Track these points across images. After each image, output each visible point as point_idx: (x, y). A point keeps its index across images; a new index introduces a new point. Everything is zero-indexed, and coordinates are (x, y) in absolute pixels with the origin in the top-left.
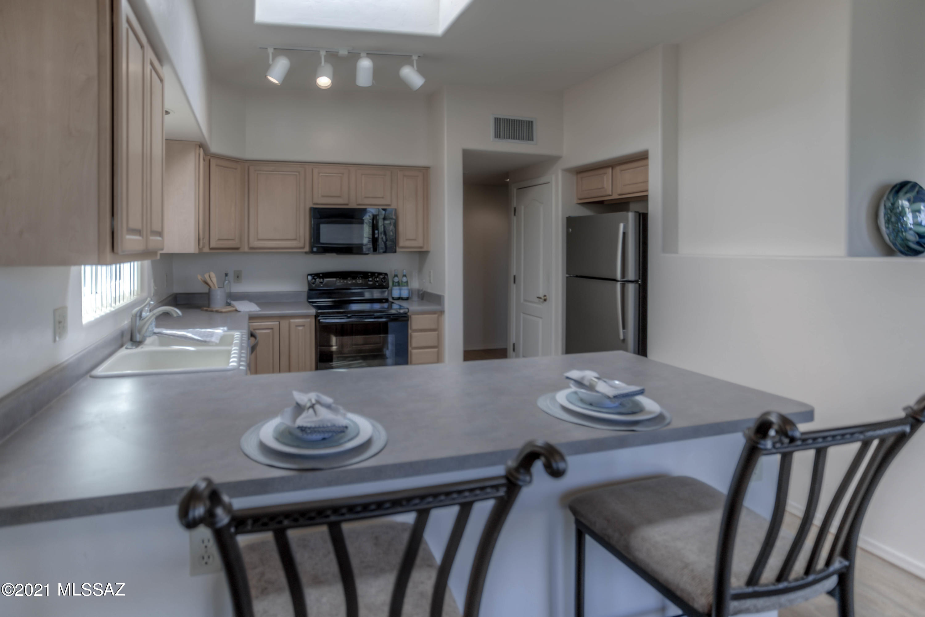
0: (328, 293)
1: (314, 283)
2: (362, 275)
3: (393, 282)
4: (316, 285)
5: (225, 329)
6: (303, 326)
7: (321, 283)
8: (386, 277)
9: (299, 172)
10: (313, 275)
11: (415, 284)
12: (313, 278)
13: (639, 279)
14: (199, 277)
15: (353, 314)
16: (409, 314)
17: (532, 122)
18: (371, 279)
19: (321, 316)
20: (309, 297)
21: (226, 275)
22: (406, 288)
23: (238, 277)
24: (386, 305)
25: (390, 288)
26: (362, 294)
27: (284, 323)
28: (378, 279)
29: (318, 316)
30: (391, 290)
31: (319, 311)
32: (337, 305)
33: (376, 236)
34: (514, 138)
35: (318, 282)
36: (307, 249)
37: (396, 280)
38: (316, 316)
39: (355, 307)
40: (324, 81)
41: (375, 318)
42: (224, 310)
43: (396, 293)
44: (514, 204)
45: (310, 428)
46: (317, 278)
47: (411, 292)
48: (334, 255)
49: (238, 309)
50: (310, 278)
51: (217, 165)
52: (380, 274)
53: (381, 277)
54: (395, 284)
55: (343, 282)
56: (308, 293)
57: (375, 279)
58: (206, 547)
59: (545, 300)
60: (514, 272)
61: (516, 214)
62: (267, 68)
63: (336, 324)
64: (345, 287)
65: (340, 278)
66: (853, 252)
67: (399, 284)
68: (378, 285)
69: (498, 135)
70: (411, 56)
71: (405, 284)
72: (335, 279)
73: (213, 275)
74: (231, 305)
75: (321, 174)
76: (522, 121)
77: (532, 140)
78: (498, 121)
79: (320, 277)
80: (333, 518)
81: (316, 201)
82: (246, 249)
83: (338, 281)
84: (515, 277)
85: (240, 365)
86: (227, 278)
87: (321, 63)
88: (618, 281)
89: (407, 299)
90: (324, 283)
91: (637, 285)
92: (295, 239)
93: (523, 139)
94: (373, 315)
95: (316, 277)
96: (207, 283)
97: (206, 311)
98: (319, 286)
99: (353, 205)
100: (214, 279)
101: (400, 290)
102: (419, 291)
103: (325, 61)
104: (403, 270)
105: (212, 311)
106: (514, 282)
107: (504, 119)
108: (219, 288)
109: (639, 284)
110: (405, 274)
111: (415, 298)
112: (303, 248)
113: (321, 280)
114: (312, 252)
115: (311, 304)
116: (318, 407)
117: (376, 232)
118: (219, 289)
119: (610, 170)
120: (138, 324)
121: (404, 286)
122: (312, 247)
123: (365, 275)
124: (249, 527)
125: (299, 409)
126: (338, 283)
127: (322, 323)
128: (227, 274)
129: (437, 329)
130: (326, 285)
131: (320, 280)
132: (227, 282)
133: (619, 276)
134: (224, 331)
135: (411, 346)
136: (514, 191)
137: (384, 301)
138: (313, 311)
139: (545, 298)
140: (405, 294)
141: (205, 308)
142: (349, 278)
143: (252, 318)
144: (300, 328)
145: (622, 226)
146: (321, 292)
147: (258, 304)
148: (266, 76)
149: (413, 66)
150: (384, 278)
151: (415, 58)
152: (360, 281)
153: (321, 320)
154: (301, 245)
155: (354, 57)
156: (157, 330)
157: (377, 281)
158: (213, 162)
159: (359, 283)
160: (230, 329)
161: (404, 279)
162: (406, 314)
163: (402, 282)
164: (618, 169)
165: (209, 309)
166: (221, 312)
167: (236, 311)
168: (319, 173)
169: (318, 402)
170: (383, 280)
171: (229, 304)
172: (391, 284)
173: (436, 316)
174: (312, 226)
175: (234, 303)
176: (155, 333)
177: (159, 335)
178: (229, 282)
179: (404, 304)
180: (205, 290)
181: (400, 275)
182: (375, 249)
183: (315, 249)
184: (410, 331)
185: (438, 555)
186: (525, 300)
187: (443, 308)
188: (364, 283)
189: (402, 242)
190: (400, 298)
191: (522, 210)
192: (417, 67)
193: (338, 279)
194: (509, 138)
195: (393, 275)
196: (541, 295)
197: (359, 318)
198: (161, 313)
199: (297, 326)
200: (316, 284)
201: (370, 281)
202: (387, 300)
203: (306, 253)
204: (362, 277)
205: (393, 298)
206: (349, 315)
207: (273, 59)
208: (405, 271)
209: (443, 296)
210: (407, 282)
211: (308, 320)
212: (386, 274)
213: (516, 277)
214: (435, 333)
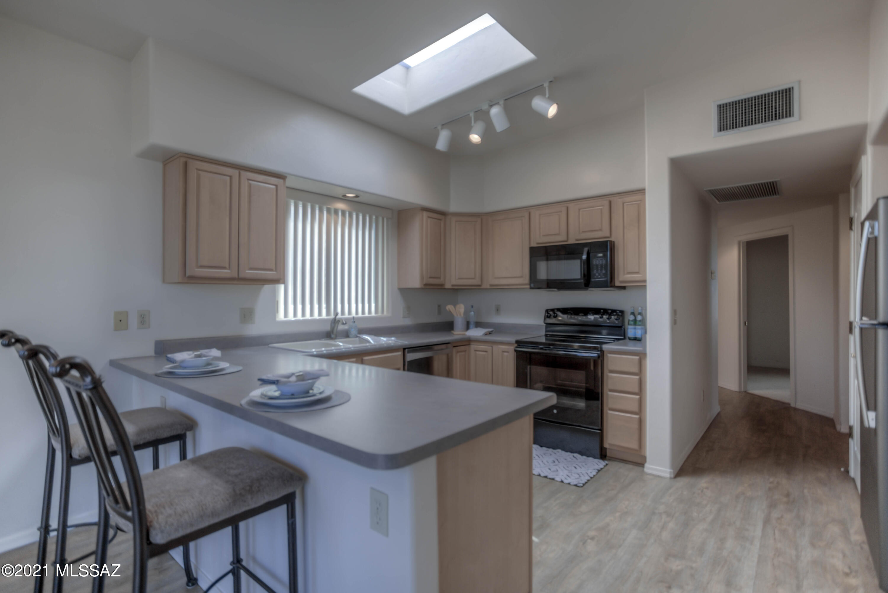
2: (594, 312)
3: (629, 320)
6: (508, 352)
8: (623, 314)
16: (604, 352)
23: (498, 310)
25: (624, 327)
27: (495, 349)
33: (590, 270)
34: (754, 123)
36: (529, 285)
37: (631, 318)
38: (515, 345)
40: (475, 138)
43: (631, 332)
51: (457, 221)
52: (614, 311)
55: (574, 317)
67: (634, 323)
69: (723, 127)
70: (543, 85)
71: (640, 323)
73: (462, 306)
76: (768, 94)
77: (792, 116)
78: (722, 108)
81: (537, 241)
82: (488, 286)
83: (569, 317)
89: (640, 340)
92: (522, 277)
93: (772, 120)
99: (570, 241)
101: (635, 329)
103: (475, 120)
107: (733, 103)
110: (640, 311)
112: (526, 284)
114: (532, 288)
117: (591, 267)
121: (638, 325)
122: (532, 282)
123: (597, 312)
129: (639, 374)
138: (514, 340)
140: (639, 334)
143: (472, 341)
148: (435, 147)
149: (544, 95)
151: (546, 85)
154: (524, 281)
158: (454, 219)
161: (639, 318)
163: (637, 320)
168: (540, 215)
170: (620, 318)
172: (627, 323)
173: (637, 358)
174: (531, 264)
181: (636, 313)
182: (588, 284)
184: (605, 371)
187: (645, 350)
189: (620, 277)
190: (636, 339)
194: (743, 126)
195: (630, 314)
199: (503, 352)
205: (629, 338)
206: (541, 347)
211: (511, 347)
212: (621, 312)
214: (637, 377)
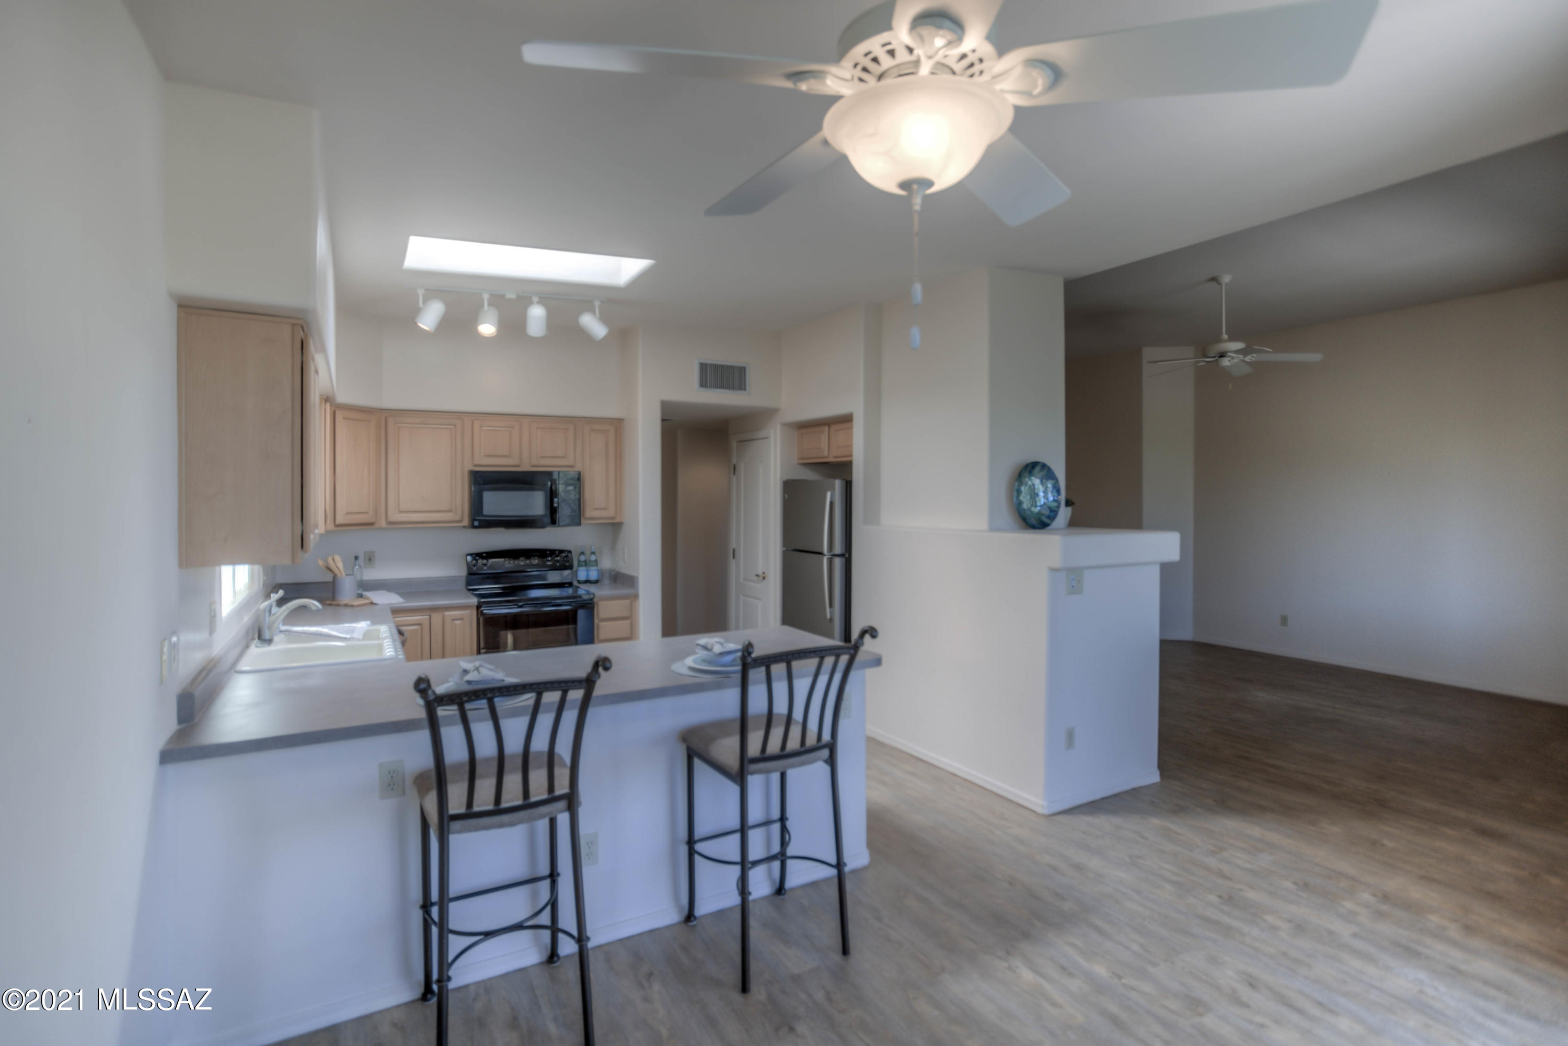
0: (495, 578)
1: (474, 566)
2: (538, 554)
3: (579, 561)
4: (477, 569)
5: (369, 622)
6: (462, 619)
7: (485, 565)
8: (569, 555)
9: (455, 426)
10: (474, 556)
11: (606, 563)
12: (474, 559)
13: (846, 552)
14: (321, 563)
15: (526, 603)
16: (595, 600)
17: (745, 368)
18: (549, 559)
19: (484, 606)
20: (468, 583)
21: (356, 558)
22: (594, 568)
23: (370, 560)
24: (570, 591)
25: (574, 569)
26: (544, 578)
27: (437, 618)
28: (559, 558)
29: (481, 607)
30: (577, 571)
31: (482, 600)
32: (509, 591)
33: (555, 505)
34: (722, 387)
35: (481, 564)
36: (466, 522)
37: (582, 558)
38: (478, 607)
39: (535, 593)
40: (487, 329)
41: (553, 606)
42: (355, 603)
43: (582, 575)
44: (734, 461)
45: (475, 681)
46: (479, 559)
47: (601, 573)
48: (502, 530)
49: (375, 601)
50: (469, 558)
51: (344, 418)
52: (561, 551)
53: (563, 555)
54: (581, 563)
55: (514, 563)
56: (467, 577)
57: (556, 559)
58: (392, 777)
59: (764, 578)
60: (733, 544)
61: (736, 472)
62: (416, 312)
63: (506, 615)
64: (516, 569)
65: (509, 558)
66: (993, 528)
67: (586, 564)
68: (558, 566)
69: (703, 384)
70: (592, 304)
71: (594, 564)
72: (502, 560)
73: (337, 558)
74: (363, 596)
75: (484, 428)
76: (733, 367)
77: (745, 390)
78: (703, 367)
79: (483, 558)
80: (489, 695)
81: (476, 462)
82: (383, 524)
83: (507, 562)
84: (734, 550)
85: (397, 655)
86: (357, 562)
87: (483, 306)
88: (824, 555)
89: (596, 582)
90: (488, 565)
91: (844, 559)
92: (450, 511)
93: (733, 389)
94: (550, 603)
95: (477, 558)
96: (330, 570)
97: (330, 605)
98: (483, 569)
99: (525, 467)
100: (339, 564)
101: (587, 571)
102: (611, 571)
103: (489, 304)
104: (591, 546)
105: (339, 605)
106: (734, 557)
107: (711, 365)
108: (346, 575)
109: (846, 558)
110: (593, 550)
111: (606, 581)
112: (461, 521)
113: (485, 561)
114: (474, 527)
115: (471, 592)
116: (481, 669)
117: (556, 500)
118: (348, 577)
119: (826, 428)
120: (267, 621)
121: (592, 566)
122: (473, 520)
123: (542, 553)
124: (445, 702)
125: (466, 672)
126: (508, 564)
127: (485, 614)
128: (358, 557)
129: (630, 617)
130: (491, 567)
131: (483, 561)
132: (357, 567)
133: (825, 550)
134: (368, 626)
135: (598, 637)
136: (734, 444)
137: (566, 585)
138: (474, 601)
139: (764, 576)
140: (593, 575)
141: (328, 602)
142: (521, 559)
143: (396, 611)
144: (458, 622)
145: (829, 494)
146: (487, 575)
147: (401, 594)
148: (416, 323)
149: (593, 312)
150: (567, 556)
151: (597, 304)
152: (535, 561)
153: (484, 612)
154: (458, 517)
155: (524, 301)
156: (283, 628)
157: (558, 561)
158: (339, 415)
159: (535, 563)
160: (373, 623)
161: (593, 558)
162: (591, 600)
163: (590, 561)
164: (833, 428)
165: (334, 603)
166: (352, 606)
167: (372, 603)
168: (481, 427)
169: (481, 666)
170: (565, 559)
171: (361, 596)
172: (575, 564)
173: (628, 601)
174: (473, 494)
175: (367, 594)
176: (281, 631)
177: (287, 633)
178: (360, 566)
179: (592, 589)
180: (329, 578)
181: (588, 553)
182: (554, 522)
183: (476, 523)
184: (596, 621)
185: (568, 760)
186: (745, 579)
187: (637, 591)
188: (540, 563)
189: (589, 512)
190: (587, 582)
191: (742, 468)
192: (600, 313)
193: (507, 559)
194: (717, 387)
195: (579, 553)
196: (760, 573)
197: (535, 607)
198: (296, 606)
199: (453, 620)
200: (478, 566)
201: (549, 561)
202: (570, 584)
203: (464, 527)
204: (539, 556)
205: (579, 582)
206: (520, 604)
207: (425, 302)
208: (593, 547)
209: (637, 578)
210: (596, 561)
211: (468, 612)
212: (570, 552)
213: (736, 550)
214: (628, 622)
